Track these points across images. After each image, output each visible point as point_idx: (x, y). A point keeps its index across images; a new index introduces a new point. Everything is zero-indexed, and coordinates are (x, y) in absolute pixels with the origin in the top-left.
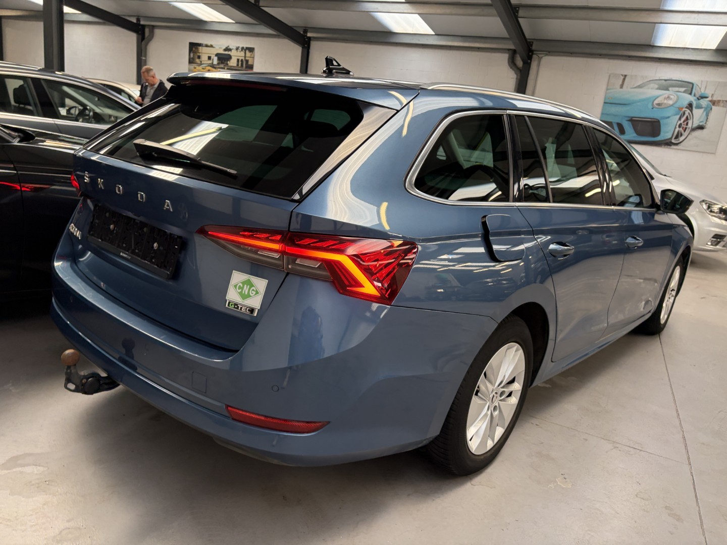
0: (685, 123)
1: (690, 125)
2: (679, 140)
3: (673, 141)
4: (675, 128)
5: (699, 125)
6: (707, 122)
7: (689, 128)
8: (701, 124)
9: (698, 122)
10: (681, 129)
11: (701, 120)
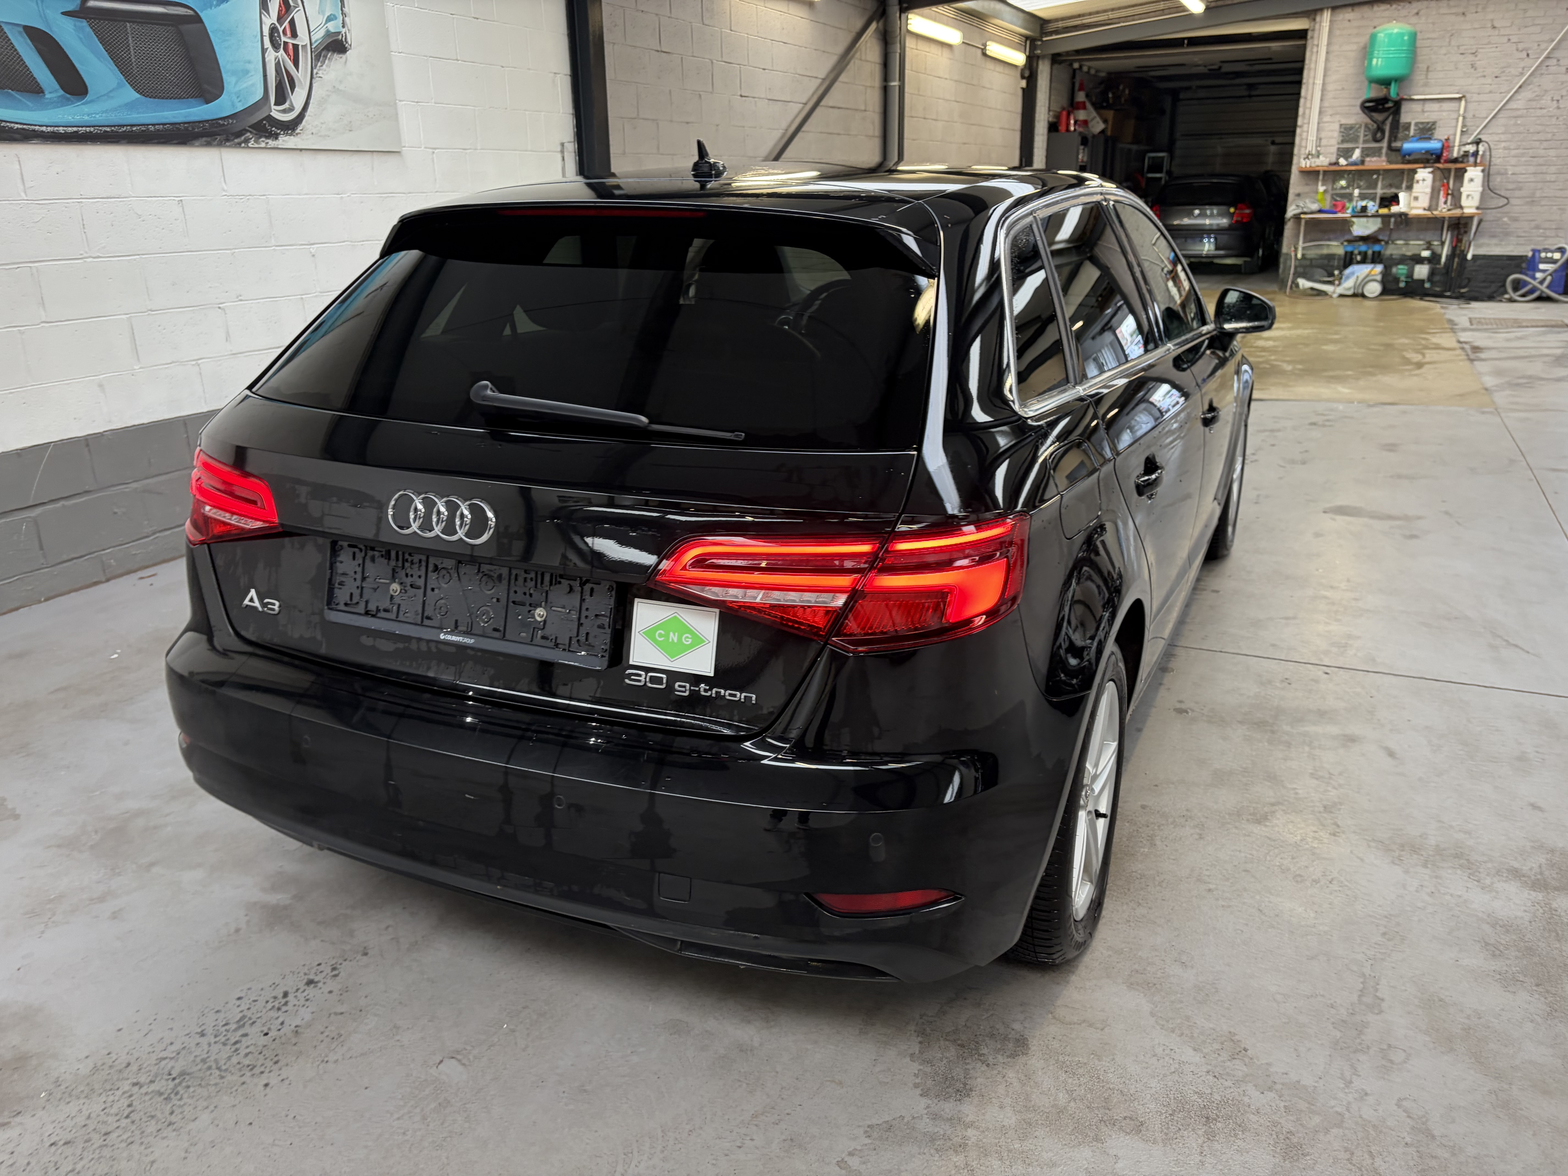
0: (286, 24)
1: (303, 39)
2: (291, 109)
3: (277, 113)
4: (264, 51)
5: (328, 34)
6: (347, 19)
7: (304, 47)
8: (332, 27)
9: (322, 19)
10: (282, 51)
11: (327, 14)
